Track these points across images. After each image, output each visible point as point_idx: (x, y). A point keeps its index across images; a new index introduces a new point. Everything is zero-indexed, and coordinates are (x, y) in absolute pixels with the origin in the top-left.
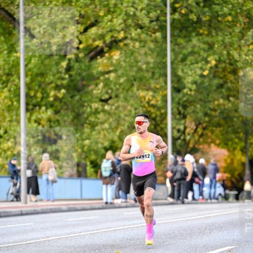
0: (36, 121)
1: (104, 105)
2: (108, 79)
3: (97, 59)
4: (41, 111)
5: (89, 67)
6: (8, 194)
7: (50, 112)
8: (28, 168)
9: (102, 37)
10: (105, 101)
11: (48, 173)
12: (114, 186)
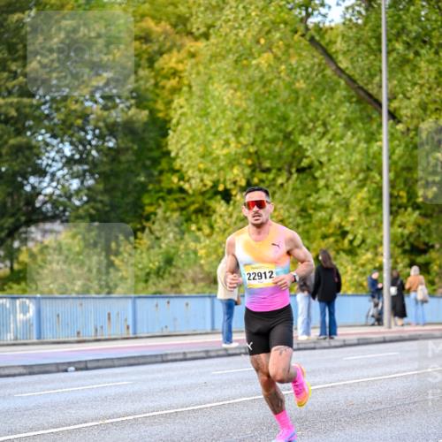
4: (407, 213)
7: (417, 214)
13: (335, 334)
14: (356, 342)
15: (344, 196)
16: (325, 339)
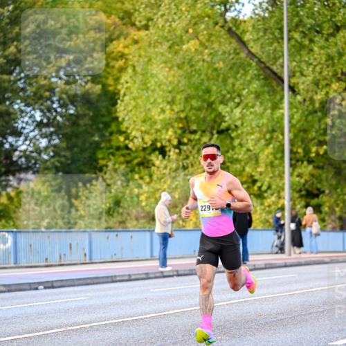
0: (298, 176)
4: (303, 166)
6: (272, 246)
8: (292, 221)
11: (311, 227)
13: (247, 260)
14: (263, 266)
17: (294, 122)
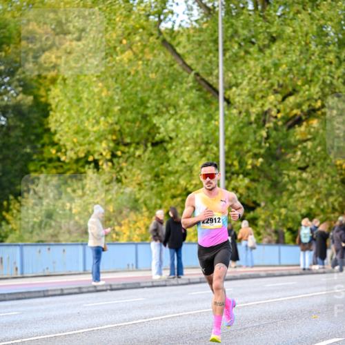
1: (302, 173)
2: (305, 147)
3: (295, 128)
4: (239, 179)
5: (287, 135)
7: (247, 181)
9: (299, 106)
10: (303, 169)
11: (247, 240)
12: (312, 253)
13: (182, 274)
14: (198, 280)
15: (189, 164)
16: (174, 278)
17: (228, 133)
